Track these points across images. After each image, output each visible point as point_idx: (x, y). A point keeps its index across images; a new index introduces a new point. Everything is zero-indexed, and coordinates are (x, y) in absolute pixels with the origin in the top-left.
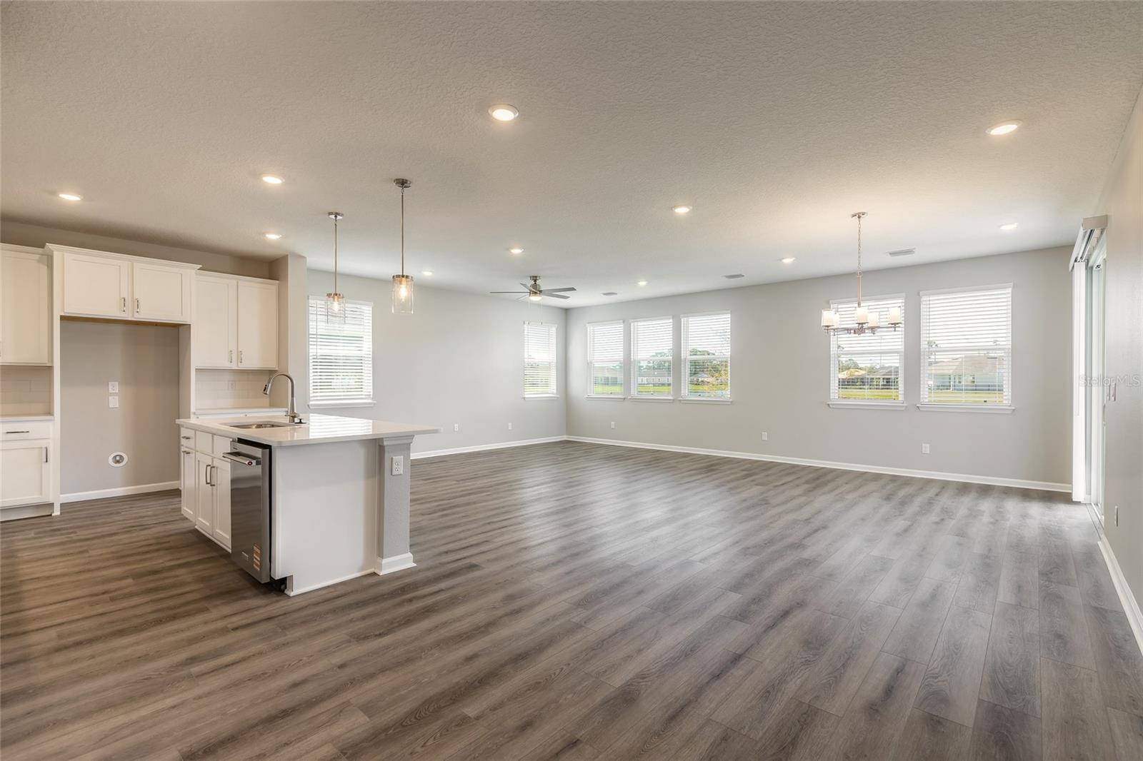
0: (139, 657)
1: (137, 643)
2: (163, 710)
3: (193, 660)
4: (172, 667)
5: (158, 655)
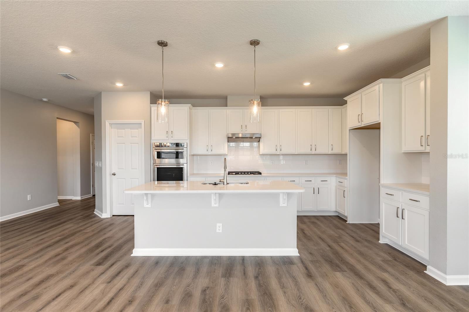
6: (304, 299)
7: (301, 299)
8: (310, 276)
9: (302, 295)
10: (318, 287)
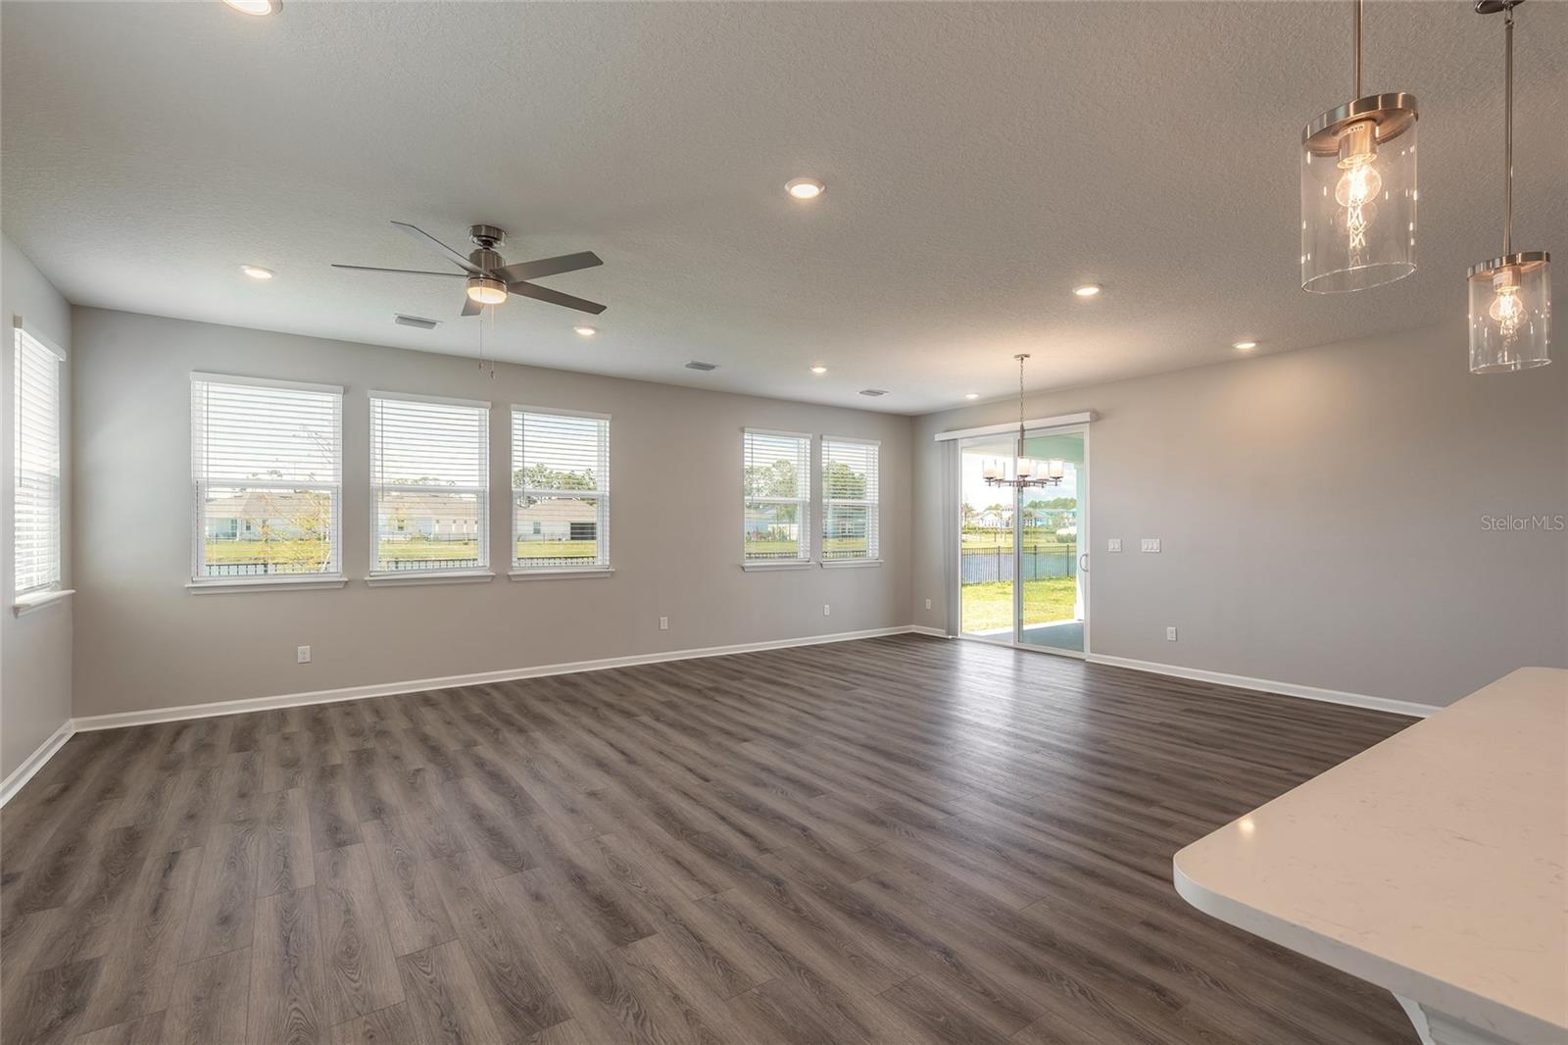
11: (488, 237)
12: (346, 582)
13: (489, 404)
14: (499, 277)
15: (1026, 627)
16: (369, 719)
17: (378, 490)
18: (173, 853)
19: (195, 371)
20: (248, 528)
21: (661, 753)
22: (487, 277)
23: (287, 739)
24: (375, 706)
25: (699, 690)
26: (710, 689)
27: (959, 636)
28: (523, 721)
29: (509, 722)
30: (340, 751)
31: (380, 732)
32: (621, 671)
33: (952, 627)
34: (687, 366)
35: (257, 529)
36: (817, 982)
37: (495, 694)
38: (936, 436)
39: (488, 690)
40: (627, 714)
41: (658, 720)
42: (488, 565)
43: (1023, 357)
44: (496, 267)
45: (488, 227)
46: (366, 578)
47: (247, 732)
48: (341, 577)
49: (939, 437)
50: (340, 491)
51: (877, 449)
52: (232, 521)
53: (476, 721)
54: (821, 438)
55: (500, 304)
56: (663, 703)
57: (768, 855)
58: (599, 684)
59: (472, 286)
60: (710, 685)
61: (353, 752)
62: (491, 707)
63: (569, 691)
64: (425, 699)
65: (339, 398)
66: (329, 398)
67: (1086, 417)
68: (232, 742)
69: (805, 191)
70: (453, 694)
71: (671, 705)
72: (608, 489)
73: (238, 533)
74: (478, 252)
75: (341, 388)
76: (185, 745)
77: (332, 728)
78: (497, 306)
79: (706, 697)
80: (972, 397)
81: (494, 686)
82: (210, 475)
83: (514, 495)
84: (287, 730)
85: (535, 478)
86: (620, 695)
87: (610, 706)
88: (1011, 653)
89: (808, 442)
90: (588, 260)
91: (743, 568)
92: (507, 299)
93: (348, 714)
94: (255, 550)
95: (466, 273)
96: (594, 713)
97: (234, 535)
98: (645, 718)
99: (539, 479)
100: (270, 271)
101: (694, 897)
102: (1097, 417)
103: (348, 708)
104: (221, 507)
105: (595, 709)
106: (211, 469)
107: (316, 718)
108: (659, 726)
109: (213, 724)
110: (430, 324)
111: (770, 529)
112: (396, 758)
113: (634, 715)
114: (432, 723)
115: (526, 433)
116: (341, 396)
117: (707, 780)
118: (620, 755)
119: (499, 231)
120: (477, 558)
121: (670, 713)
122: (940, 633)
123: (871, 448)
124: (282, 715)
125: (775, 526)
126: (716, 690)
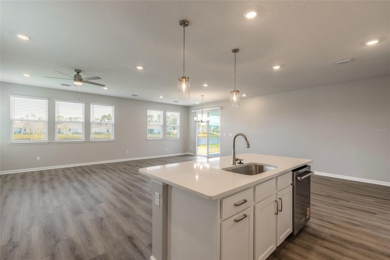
0: (370, 236)
1: (366, 240)
2: (373, 222)
3: (355, 225)
4: (363, 227)
5: (363, 233)
6: (131, 220)
7: (133, 219)
8: (130, 238)
9: (133, 221)
10: (123, 231)
11: (78, 72)
12: (49, 143)
13: (85, 103)
14: (81, 80)
15: (209, 154)
16: (54, 173)
17: (57, 122)
18: (7, 196)
19: (11, 94)
20: (25, 130)
21: (118, 177)
22: (78, 80)
23: (33, 177)
24: (56, 170)
25: (133, 166)
26: (135, 166)
27: (196, 155)
28: (90, 172)
29: (87, 172)
30: (46, 178)
31: (56, 175)
32: (116, 163)
33: (195, 154)
34: (131, 95)
35: (28, 131)
36: (129, 207)
37: (85, 168)
38: (192, 111)
39: (84, 167)
40: (114, 171)
41: (120, 171)
42: (84, 139)
43: (202, 96)
44: (80, 78)
45: (78, 70)
46: (54, 142)
47: (24, 176)
48: (48, 141)
49: (193, 111)
50: (48, 122)
51: (179, 113)
52: (20, 129)
53: (79, 173)
54: (166, 111)
55: (81, 85)
56: (123, 168)
57: (131, 192)
58: (110, 165)
59: (74, 82)
60: (135, 165)
61: (49, 178)
62: (84, 170)
63: (103, 167)
64: (68, 169)
65: (47, 101)
66: (45, 101)
67: (219, 108)
68: (20, 178)
69: (140, 68)
70: (75, 168)
71: (125, 169)
72: (114, 122)
73: (22, 131)
74: (76, 75)
75: (48, 99)
76: (8, 178)
77: (45, 174)
78: (80, 85)
79: (133, 167)
80: (198, 103)
81: (85, 166)
82: (15, 118)
83: (91, 123)
84: (34, 175)
85: (108, 118)
86: (114, 167)
87: (111, 169)
88: (207, 158)
89: (163, 112)
90: (98, 78)
91: (147, 140)
92: (82, 84)
93: (49, 172)
94: (27, 136)
95: (73, 79)
96: (107, 171)
97: (21, 132)
98: (118, 171)
99: (109, 118)
100: (30, 75)
101: (114, 198)
102: (222, 108)
103: (49, 171)
104: (17, 125)
105: (107, 170)
106: (15, 117)
107: (41, 173)
108: (120, 173)
109: (15, 174)
110: (69, 86)
111: (169, 131)
112: (59, 179)
113: (116, 171)
114: (69, 173)
115: (94, 109)
116: (48, 100)
117: (125, 181)
118: (110, 178)
119: (81, 71)
120: (82, 137)
121: (124, 170)
122: (193, 154)
123: (178, 113)
124: (33, 172)
125: (170, 130)
126: (136, 166)
